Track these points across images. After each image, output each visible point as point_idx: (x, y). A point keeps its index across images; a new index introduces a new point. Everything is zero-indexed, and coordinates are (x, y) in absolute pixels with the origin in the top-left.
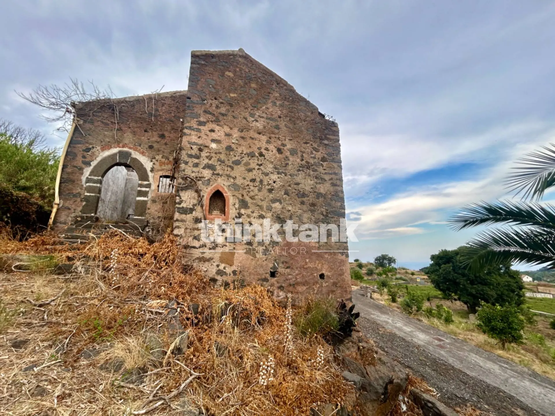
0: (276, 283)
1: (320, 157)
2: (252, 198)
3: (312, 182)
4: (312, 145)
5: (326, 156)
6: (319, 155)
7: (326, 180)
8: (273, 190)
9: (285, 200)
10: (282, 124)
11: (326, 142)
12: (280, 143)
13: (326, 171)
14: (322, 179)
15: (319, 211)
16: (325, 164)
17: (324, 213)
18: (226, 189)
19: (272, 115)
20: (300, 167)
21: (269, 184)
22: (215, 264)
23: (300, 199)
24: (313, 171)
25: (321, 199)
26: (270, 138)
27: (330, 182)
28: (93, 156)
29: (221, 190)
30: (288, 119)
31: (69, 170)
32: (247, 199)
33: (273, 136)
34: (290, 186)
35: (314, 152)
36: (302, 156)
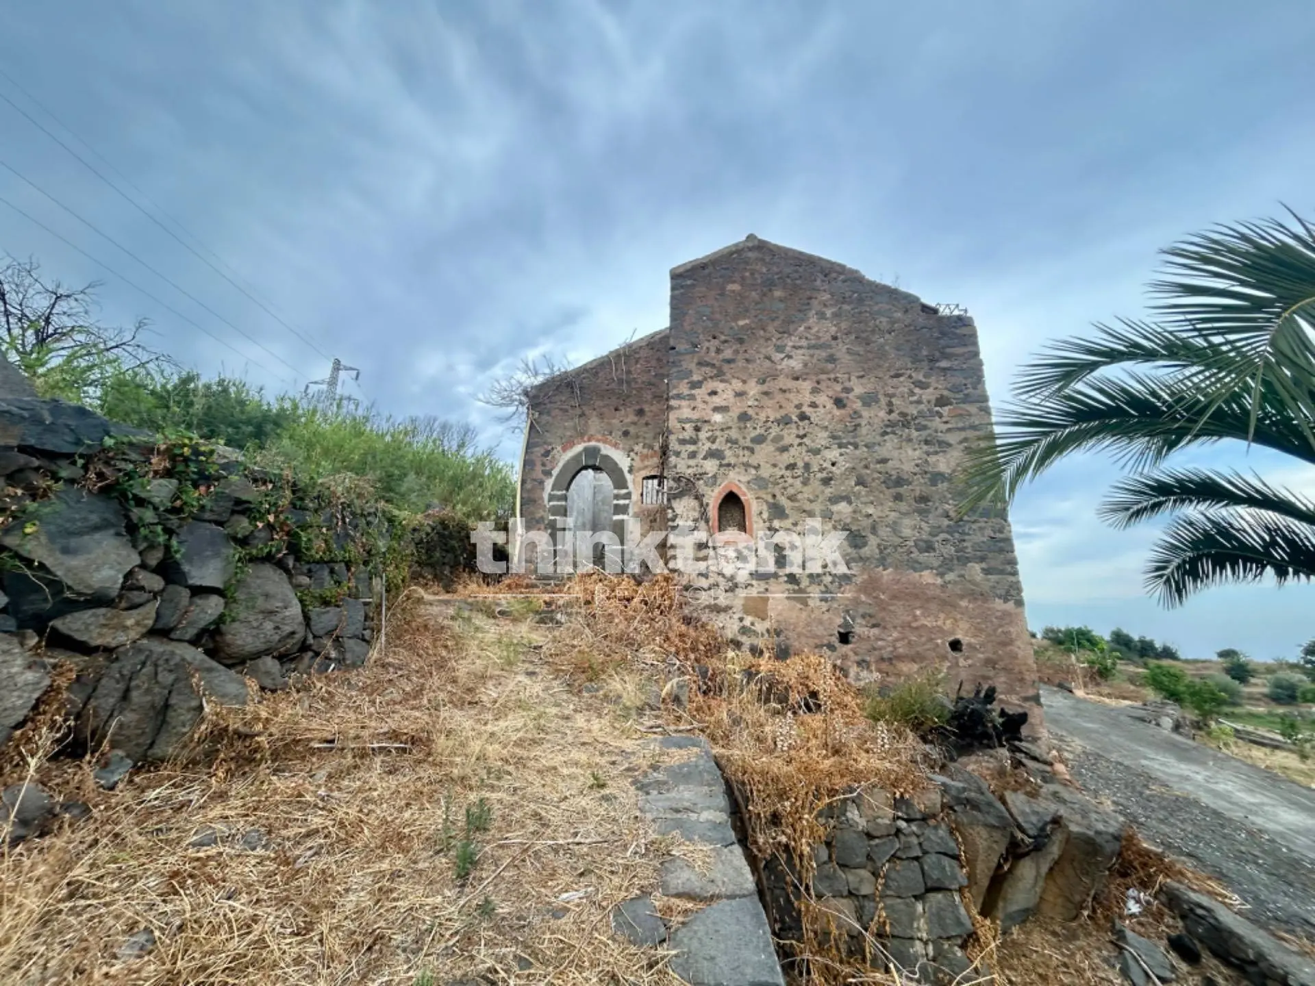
0: (851, 654)
1: (933, 398)
2: (792, 498)
3: (917, 453)
4: (910, 377)
5: (946, 393)
6: (929, 395)
7: (950, 445)
8: (831, 479)
9: (858, 496)
10: (841, 350)
11: (944, 364)
12: (838, 388)
13: (949, 426)
14: (941, 443)
15: (940, 511)
16: (945, 410)
17: (952, 514)
18: (744, 489)
19: (819, 338)
20: (887, 426)
21: (822, 470)
22: (736, 616)
23: (893, 491)
24: (917, 430)
25: (943, 486)
26: (818, 383)
27: (962, 447)
28: (554, 461)
29: (735, 491)
30: (853, 337)
31: (528, 486)
32: (783, 501)
33: (823, 377)
34: (866, 467)
35: (917, 390)
36: (890, 404)
